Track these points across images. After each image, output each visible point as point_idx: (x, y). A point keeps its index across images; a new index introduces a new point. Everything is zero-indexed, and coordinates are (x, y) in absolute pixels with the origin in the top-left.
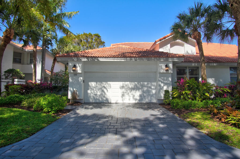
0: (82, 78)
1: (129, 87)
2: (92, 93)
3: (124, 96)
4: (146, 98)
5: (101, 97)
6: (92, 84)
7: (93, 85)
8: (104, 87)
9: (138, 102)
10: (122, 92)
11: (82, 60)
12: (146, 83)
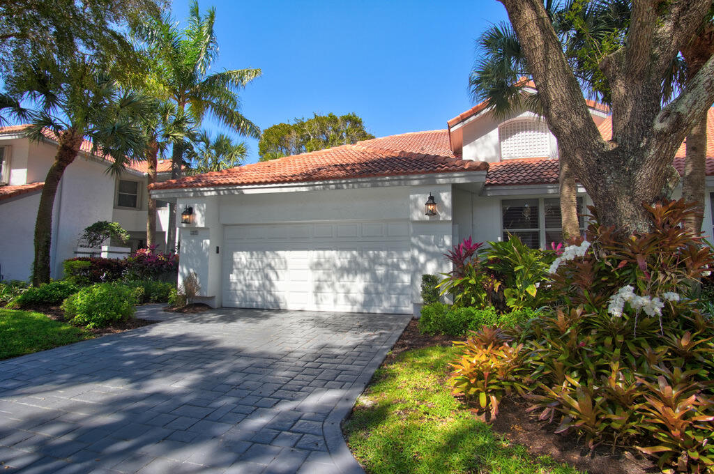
0: (208, 242)
1: (335, 266)
2: (240, 282)
3: (321, 293)
4: (383, 298)
5: (261, 292)
6: (241, 259)
7: (244, 261)
8: (269, 265)
9: (361, 311)
10: (315, 281)
11: (206, 194)
12: (383, 254)
